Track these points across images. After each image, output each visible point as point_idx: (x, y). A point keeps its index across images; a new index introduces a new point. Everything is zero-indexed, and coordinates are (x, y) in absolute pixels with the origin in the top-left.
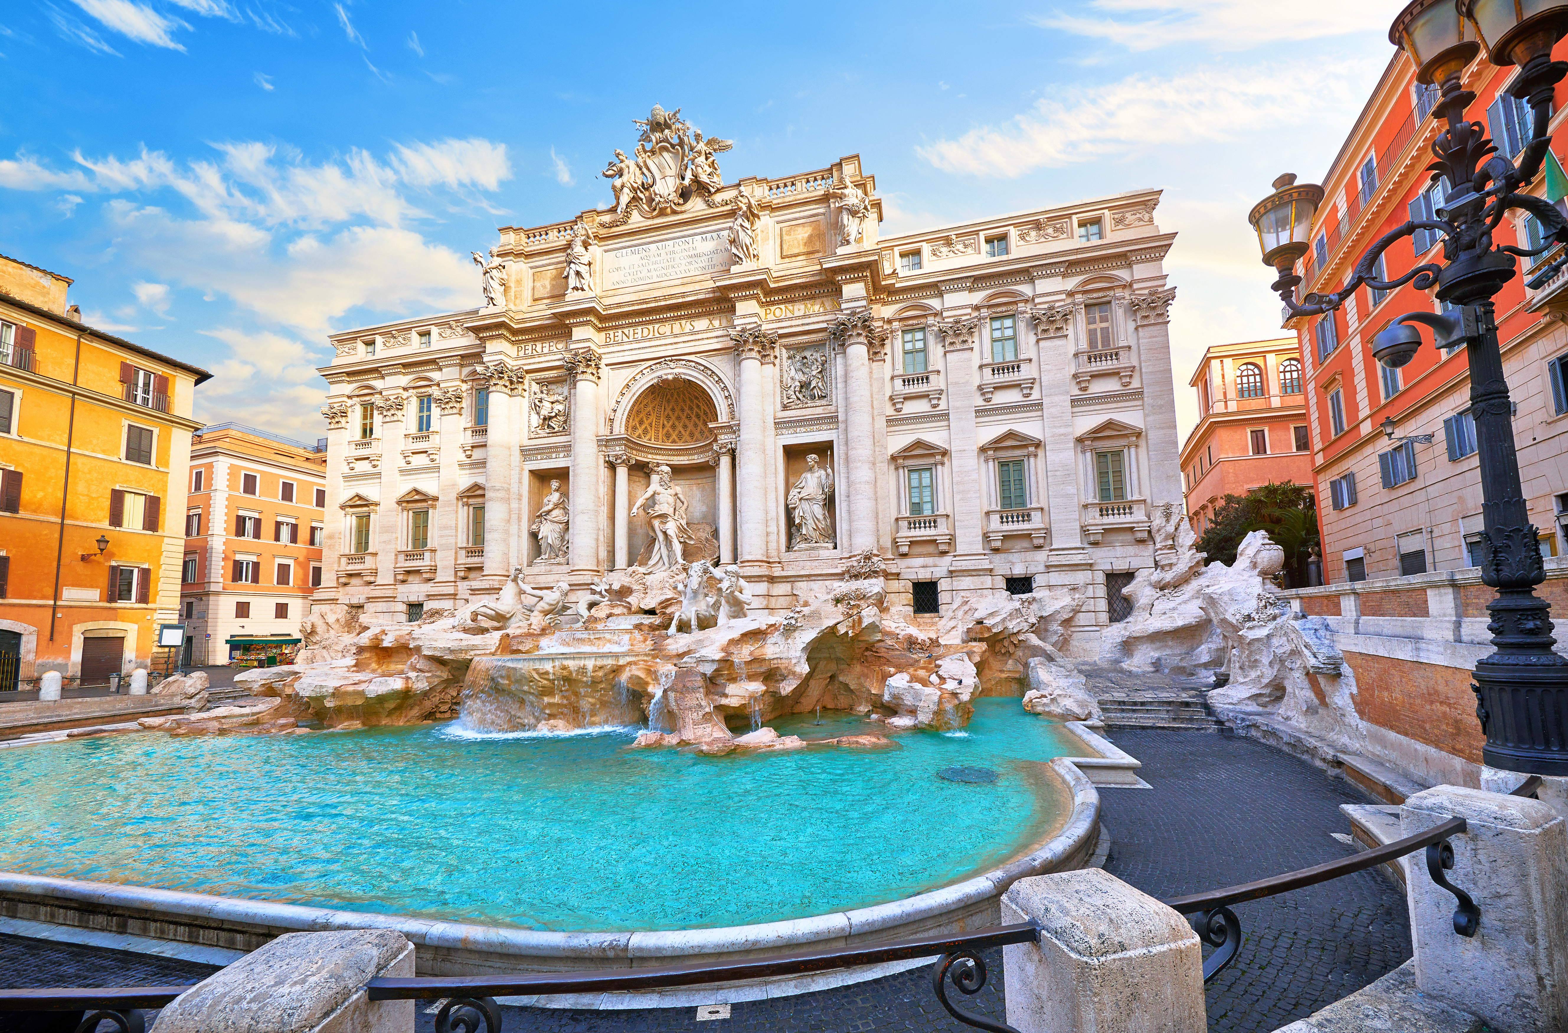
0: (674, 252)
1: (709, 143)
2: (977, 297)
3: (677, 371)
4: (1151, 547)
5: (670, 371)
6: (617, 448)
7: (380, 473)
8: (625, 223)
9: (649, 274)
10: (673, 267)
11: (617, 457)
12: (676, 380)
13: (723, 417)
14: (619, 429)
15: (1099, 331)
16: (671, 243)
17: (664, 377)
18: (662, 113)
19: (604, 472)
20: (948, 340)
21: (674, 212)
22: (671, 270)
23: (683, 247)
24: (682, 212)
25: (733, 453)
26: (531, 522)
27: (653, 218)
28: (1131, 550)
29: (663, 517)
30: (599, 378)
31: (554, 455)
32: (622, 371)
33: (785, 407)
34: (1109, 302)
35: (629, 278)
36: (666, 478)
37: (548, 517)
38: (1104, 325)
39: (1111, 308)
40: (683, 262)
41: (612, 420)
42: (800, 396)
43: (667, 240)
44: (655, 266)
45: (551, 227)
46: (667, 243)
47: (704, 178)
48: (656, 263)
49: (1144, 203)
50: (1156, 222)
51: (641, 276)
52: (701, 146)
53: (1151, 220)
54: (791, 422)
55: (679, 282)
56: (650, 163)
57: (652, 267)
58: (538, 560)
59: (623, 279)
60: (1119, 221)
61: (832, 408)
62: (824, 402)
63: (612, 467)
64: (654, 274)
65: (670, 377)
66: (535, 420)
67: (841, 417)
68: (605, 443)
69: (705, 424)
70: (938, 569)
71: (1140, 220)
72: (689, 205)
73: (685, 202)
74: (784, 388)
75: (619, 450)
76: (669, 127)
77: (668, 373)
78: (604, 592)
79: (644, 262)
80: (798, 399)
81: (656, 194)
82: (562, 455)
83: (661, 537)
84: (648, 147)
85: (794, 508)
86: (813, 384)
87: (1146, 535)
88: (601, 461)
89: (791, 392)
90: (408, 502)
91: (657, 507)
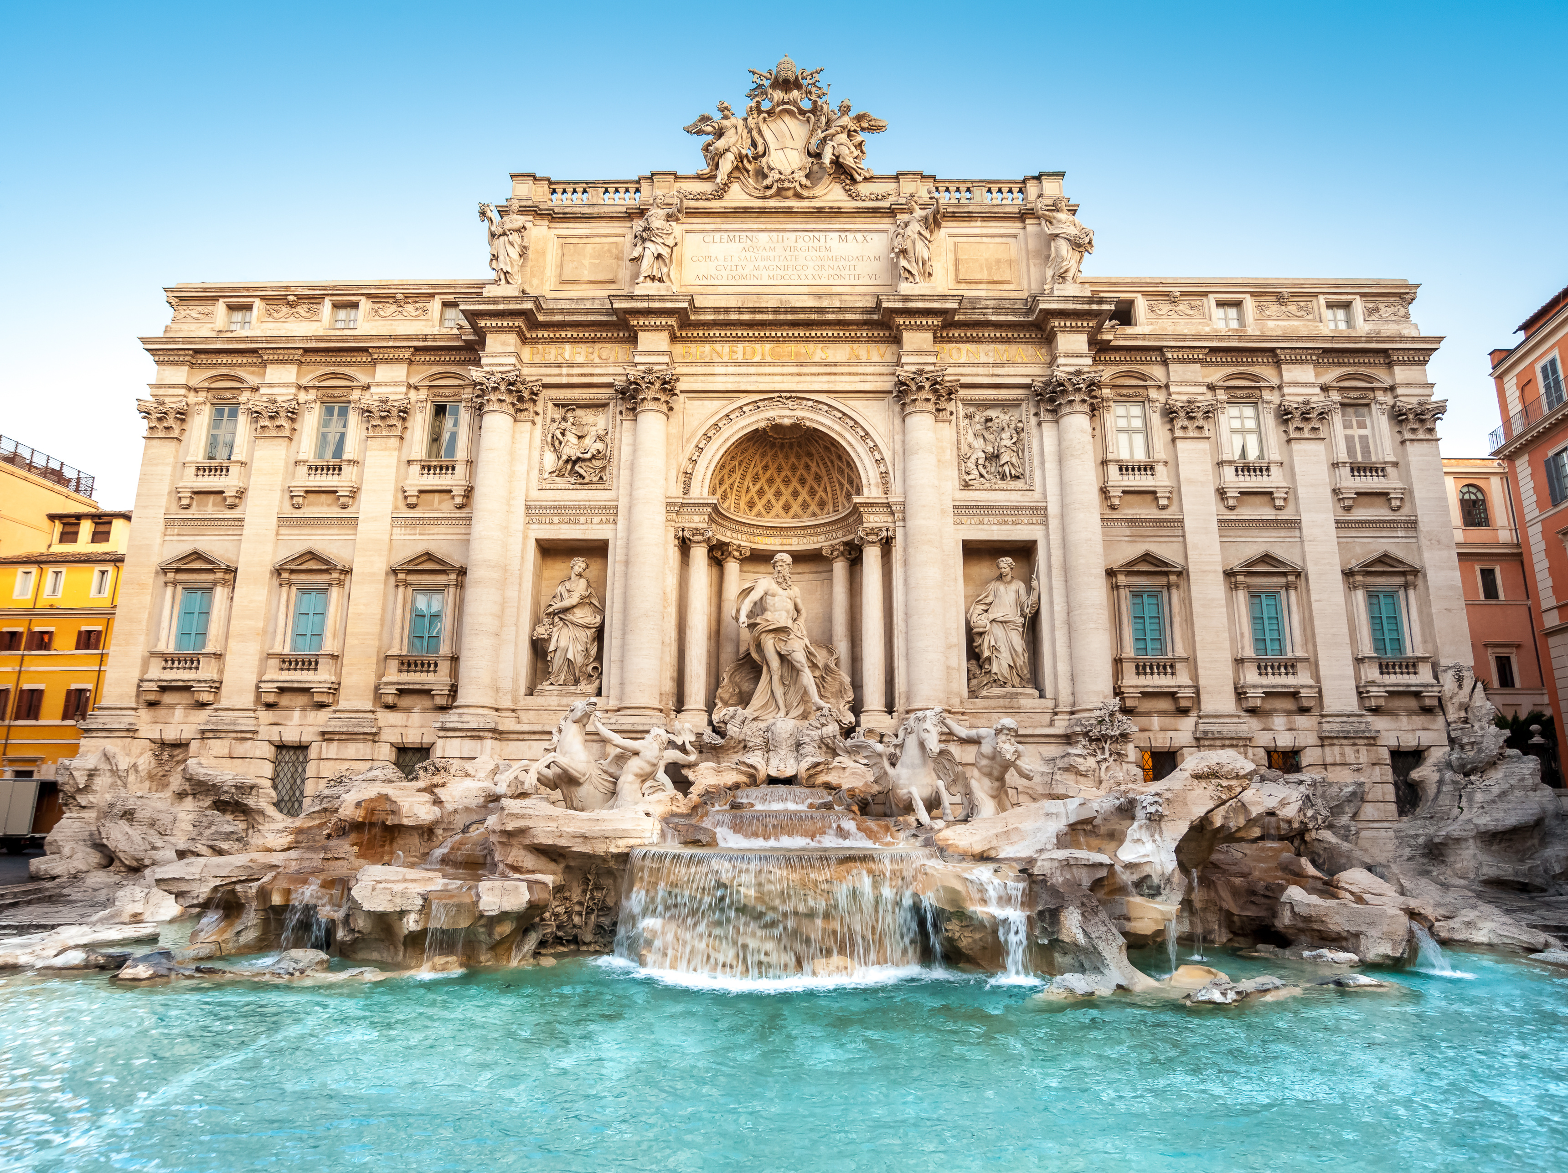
0: (795, 248)
1: (859, 118)
2: (1216, 375)
3: (799, 413)
4: (1441, 720)
5: (788, 413)
6: (696, 518)
7: (241, 520)
8: (720, 197)
9: (756, 273)
10: (794, 268)
11: (696, 531)
12: (796, 427)
13: (871, 492)
14: (700, 490)
15: (1357, 439)
16: (792, 236)
17: (778, 421)
18: (795, 67)
19: (674, 553)
20: (1178, 424)
21: (798, 196)
22: (790, 272)
23: (811, 244)
24: (808, 198)
25: (887, 545)
26: (537, 621)
27: (764, 198)
28: (1419, 721)
29: (781, 631)
30: (671, 409)
31: (582, 519)
32: (707, 403)
33: (966, 486)
34: (1368, 405)
35: (724, 273)
36: (786, 571)
37: (569, 617)
38: (1363, 432)
39: (1370, 412)
40: (811, 264)
41: (688, 475)
42: (984, 472)
43: (784, 231)
44: (767, 263)
45: (595, 184)
46: (786, 235)
47: (849, 161)
48: (768, 259)
49: (1400, 295)
50: (1413, 318)
51: (745, 273)
52: (845, 120)
53: (1407, 316)
54: (977, 507)
55: (805, 290)
56: (764, 128)
57: (762, 264)
58: (545, 686)
59: (714, 272)
60: (1371, 312)
61: (1037, 495)
62: (1019, 484)
63: (684, 545)
64: (765, 274)
65: (787, 422)
66: (550, 460)
67: (1053, 509)
68: (676, 508)
69: (849, 496)
70: (1179, 734)
71: (1395, 314)
72: (818, 191)
73: (814, 185)
74: (963, 459)
75: (698, 521)
76: (798, 86)
77: (784, 415)
78: (688, 747)
79: (748, 254)
80: (982, 476)
81: (771, 169)
82: (596, 519)
83: (775, 662)
84: (766, 106)
85: (981, 634)
86: (1004, 458)
87: (1435, 703)
88: (671, 535)
89: (971, 465)
90: (292, 571)
91: (768, 615)
